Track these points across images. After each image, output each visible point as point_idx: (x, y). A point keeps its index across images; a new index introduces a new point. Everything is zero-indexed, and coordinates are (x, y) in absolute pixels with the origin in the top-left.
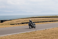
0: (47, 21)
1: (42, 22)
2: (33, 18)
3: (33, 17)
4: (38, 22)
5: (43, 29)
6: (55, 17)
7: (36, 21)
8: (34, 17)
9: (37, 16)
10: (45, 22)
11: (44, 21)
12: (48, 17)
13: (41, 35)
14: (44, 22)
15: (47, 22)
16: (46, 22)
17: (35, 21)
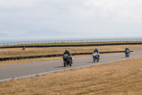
0: (42, 56)
1: (29, 57)
2: (6, 47)
3: (6, 45)
4: (18, 58)
5: (29, 76)
6: (60, 46)
7: (14, 56)
8: (10, 45)
9: (16, 44)
10: (37, 57)
11: (33, 55)
12: (44, 46)
13: (24, 91)
14: (32, 57)
15: (40, 57)
16: (39, 59)
17: (11, 56)
